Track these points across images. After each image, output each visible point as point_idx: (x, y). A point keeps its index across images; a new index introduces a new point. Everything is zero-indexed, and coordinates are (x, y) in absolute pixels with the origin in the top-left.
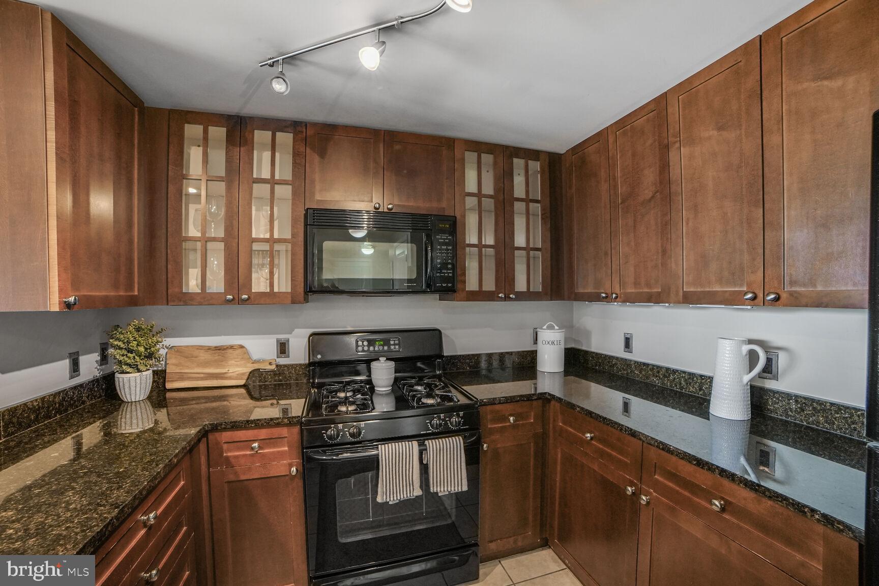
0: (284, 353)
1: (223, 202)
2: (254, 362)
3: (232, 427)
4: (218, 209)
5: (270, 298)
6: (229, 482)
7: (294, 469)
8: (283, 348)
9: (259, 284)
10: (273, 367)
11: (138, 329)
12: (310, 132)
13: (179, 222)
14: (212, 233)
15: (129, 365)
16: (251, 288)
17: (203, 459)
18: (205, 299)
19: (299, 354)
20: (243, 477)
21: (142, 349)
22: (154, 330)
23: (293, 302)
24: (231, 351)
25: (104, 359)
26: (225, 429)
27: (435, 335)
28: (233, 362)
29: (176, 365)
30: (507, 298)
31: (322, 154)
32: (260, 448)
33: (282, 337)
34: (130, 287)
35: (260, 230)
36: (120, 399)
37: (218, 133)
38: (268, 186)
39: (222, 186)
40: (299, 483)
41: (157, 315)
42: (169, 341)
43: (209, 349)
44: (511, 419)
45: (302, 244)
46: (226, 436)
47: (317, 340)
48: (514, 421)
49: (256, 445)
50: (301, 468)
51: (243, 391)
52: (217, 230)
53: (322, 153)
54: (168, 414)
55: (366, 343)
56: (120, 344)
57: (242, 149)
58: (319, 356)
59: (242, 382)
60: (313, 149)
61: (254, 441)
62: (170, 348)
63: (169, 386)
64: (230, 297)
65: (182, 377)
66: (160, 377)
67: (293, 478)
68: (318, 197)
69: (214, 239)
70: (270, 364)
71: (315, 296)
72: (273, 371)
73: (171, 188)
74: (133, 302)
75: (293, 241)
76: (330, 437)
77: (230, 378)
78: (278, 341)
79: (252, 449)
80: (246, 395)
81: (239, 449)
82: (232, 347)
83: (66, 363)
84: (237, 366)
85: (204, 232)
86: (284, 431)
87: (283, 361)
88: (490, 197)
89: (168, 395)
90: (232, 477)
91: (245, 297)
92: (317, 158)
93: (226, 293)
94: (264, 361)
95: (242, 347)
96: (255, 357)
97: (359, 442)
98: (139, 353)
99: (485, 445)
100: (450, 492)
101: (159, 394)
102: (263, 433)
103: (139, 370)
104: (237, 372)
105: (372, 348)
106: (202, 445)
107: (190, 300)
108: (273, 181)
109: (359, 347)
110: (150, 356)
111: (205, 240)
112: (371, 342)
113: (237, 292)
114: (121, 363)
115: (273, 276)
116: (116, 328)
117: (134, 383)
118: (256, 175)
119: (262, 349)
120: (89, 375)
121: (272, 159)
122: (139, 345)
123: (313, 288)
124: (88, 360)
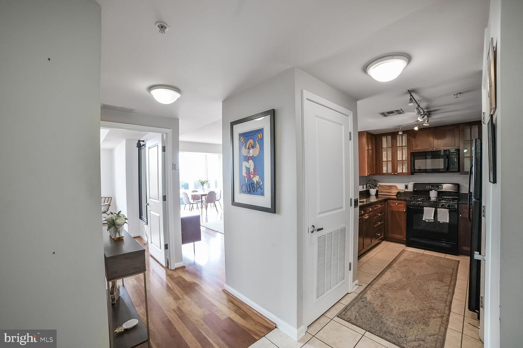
1: (391, 151)
2: (398, 190)
4: (390, 153)
5: (402, 174)
6: (391, 211)
7: (404, 210)
8: (406, 187)
9: (399, 171)
10: (404, 191)
11: (374, 180)
12: (411, 132)
13: (382, 158)
14: (389, 160)
17: (386, 206)
18: (387, 174)
19: (411, 189)
20: (394, 210)
22: (377, 181)
23: (408, 175)
24: (393, 187)
25: (366, 187)
26: (391, 200)
27: (457, 185)
28: (393, 189)
29: (381, 189)
31: (415, 138)
32: (398, 204)
33: (407, 184)
34: (374, 172)
35: (399, 158)
36: (369, 197)
37: (389, 138)
38: (401, 148)
39: (390, 149)
40: (406, 214)
41: (377, 177)
43: (388, 186)
45: (410, 161)
47: (415, 185)
49: (397, 204)
50: (406, 211)
51: (395, 196)
54: (379, 200)
57: (395, 140)
58: (416, 189)
59: (395, 194)
60: (412, 137)
62: (380, 185)
63: (379, 194)
65: (382, 192)
66: (377, 191)
67: (404, 212)
68: (414, 149)
71: (416, 173)
72: (403, 192)
73: (380, 151)
74: (374, 175)
75: (408, 160)
76: (413, 204)
77: (392, 193)
78: (405, 185)
81: (393, 204)
82: (393, 186)
83: (362, 186)
85: (387, 159)
86: (403, 202)
87: (406, 190)
89: (379, 196)
91: (396, 173)
92: (414, 139)
93: (392, 173)
94: (401, 190)
95: (395, 186)
96: (399, 189)
97: (420, 206)
98: (374, 185)
99: (461, 215)
100: (443, 222)
101: (377, 195)
102: (399, 202)
103: (374, 189)
104: (394, 192)
105: (432, 188)
106: (386, 203)
107: (384, 174)
108: (402, 146)
109: (428, 187)
110: (376, 186)
111: (387, 161)
112: (432, 186)
113: (394, 173)
114: (371, 187)
115: (403, 169)
116: (370, 180)
117: (373, 191)
118: (398, 145)
119: (401, 187)
120: (365, 189)
121: (402, 141)
122: (374, 183)
123: (413, 171)
124: (365, 186)
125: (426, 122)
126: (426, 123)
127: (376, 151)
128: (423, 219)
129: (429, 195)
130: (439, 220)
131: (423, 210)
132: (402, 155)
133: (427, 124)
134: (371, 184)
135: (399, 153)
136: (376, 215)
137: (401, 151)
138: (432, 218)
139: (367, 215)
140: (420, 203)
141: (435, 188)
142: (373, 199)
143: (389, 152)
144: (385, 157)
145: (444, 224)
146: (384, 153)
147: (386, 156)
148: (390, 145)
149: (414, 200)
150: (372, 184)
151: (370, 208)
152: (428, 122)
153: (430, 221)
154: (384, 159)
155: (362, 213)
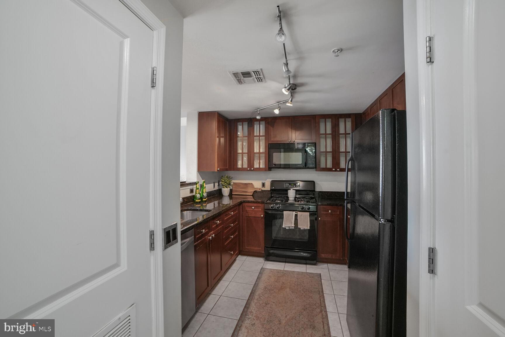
0: (264, 186)
1: (247, 142)
2: (255, 189)
3: (248, 202)
4: (245, 144)
5: (259, 169)
6: (247, 216)
7: (262, 215)
8: (263, 185)
9: (256, 166)
10: (260, 190)
11: (227, 177)
12: (269, 120)
13: (237, 149)
15: (225, 186)
16: (254, 167)
17: (241, 210)
18: (243, 169)
19: (268, 187)
20: (250, 216)
21: (228, 182)
22: (231, 177)
23: (265, 171)
24: (249, 185)
25: (219, 185)
27: (313, 183)
28: (249, 188)
29: (235, 188)
30: (336, 171)
33: (263, 181)
34: (226, 166)
35: (256, 150)
36: (222, 198)
37: (246, 124)
38: (258, 137)
39: (246, 138)
40: (263, 220)
41: (231, 173)
42: (233, 181)
43: (243, 184)
44: (330, 211)
45: (268, 154)
46: (247, 204)
47: (273, 183)
48: (331, 212)
50: (264, 216)
51: (252, 197)
52: (246, 151)
53: (273, 126)
54: (232, 202)
55: (288, 184)
56: (223, 180)
57: (252, 128)
58: (273, 188)
59: (252, 194)
60: (270, 125)
61: (253, 207)
62: (234, 183)
63: (233, 193)
64: (249, 169)
65: (236, 191)
66: (231, 191)
67: (262, 218)
68: (272, 139)
69: (245, 153)
70: (260, 189)
71: (273, 169)
72: (260, 192)
73: (235, 140)
74: (227, 170)
75: (265, 153)
76: (271, 207)
77: (248, 193)
78: (262, 183)
79: (252, 208)
80: (253, 198)
81: (249, 208)
82: (249, 184)
83: (213, 184)
84: (251, 189)
85: (242, 151)
86: (260, 205)
87: (263, 189)
88: (330, 134)
89: (233, 196)
90: (247, 215)
91: (252, 169)
92: (272, 128)
93: (248, 168)
94: (258, 188)
95: (252, 184)
96: (255, 187)
97: (279, 210)
98: (227, 183)
99: (320, 218)
100: (304, 228)
101: (231, 195)
102: (255, 205)
103: (227, 188)
104: (250, 191)
105: (290, 186)
106: (241, 206)
107: (239, 169)
108: (260, 136)
109: (286, 185)
110: (229, 184)
111: (243, 153)
112: (290, 184)
113: (251, 167)
114: (223, 185)
115: (260, 163)
116: (222, 176)
117: (226, 191)
118: (255, 135)
119: (257, 185)
120: (217, 188)
121: (259, 129)
122: (227, 181)
123: (270, 167)
124: (216, 184)
125: (290, 101)
126: (289, 103)
127: (230, 140)
128: (283, 227)
129: (287, 194)
130: (299, 227)
131: (283, 214)
132: (259, 147)
133: (291, 103)
134: (223, 181)
135: (256, 145)
136: (226, 228)
137: (258, 142)
138: (293, 225)
139: (212, 232)
140: (280, 206)
141: (293, 186)
142: (226, 201)
143: (245, 142)
144: (240, 149)
145: (305, 230)
146: (240, 144)
147: (242, 147)
148: (246, 134)
149: (273, 202)
150: (225, 182)
151: (217, 221)
152: (291, 101)
153: (290, 228)
154: (240, 151)
155: (203, 232)
